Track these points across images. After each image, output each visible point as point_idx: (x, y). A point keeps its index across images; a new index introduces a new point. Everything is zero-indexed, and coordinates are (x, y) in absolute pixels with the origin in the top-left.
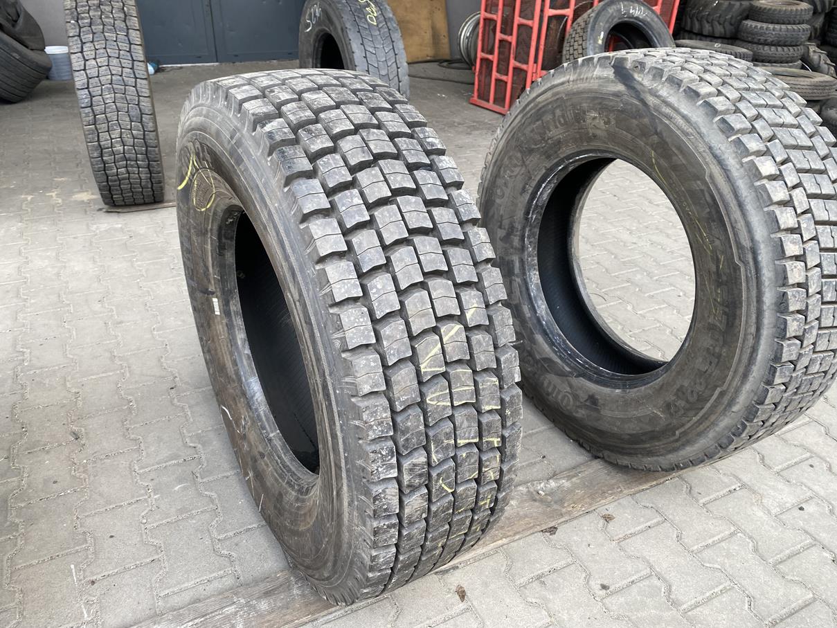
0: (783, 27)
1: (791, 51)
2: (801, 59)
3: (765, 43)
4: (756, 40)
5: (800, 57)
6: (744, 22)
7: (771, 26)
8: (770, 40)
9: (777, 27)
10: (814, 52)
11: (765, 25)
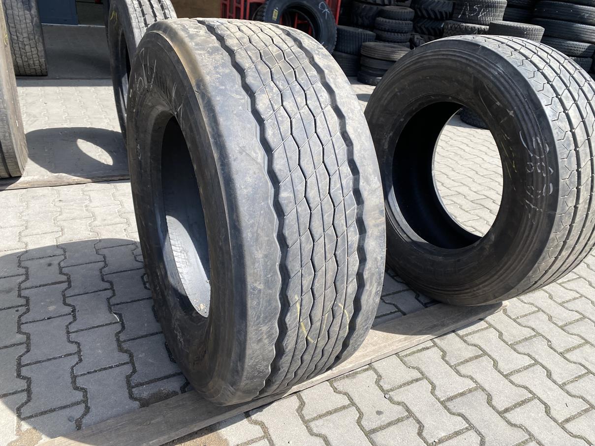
0: (394, 21)
1: (399, 36)
2: (409, 41)
3: (385, 30)
4: (380, 28)
5: (408, 40)
6: (377, 18)
7: (388, 20)
8: (387, 29)
9: (391, 21)
10: (417, 38)
11: (384, 20)
